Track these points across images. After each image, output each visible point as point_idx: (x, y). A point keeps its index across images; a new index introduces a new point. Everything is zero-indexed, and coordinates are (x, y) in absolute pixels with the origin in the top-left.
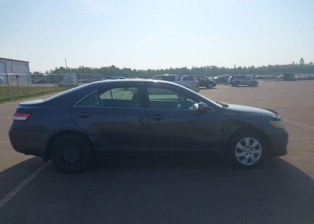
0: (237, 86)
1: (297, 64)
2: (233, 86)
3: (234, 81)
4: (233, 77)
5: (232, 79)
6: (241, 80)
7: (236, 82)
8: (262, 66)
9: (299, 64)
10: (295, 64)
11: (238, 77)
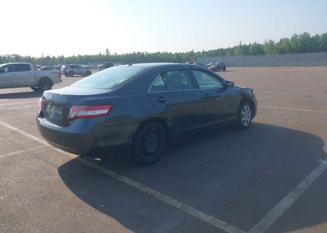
0: (72, 76)
1: (104, 55)
2: (67, 76)
3: (67, 71)
4: (67, 66)
5: (65, 69)
6: (75, 70)
7: (70, 72)
8: (71, 56)
9: (105, 54)
10: (102, 54)
11: (71, 67)
